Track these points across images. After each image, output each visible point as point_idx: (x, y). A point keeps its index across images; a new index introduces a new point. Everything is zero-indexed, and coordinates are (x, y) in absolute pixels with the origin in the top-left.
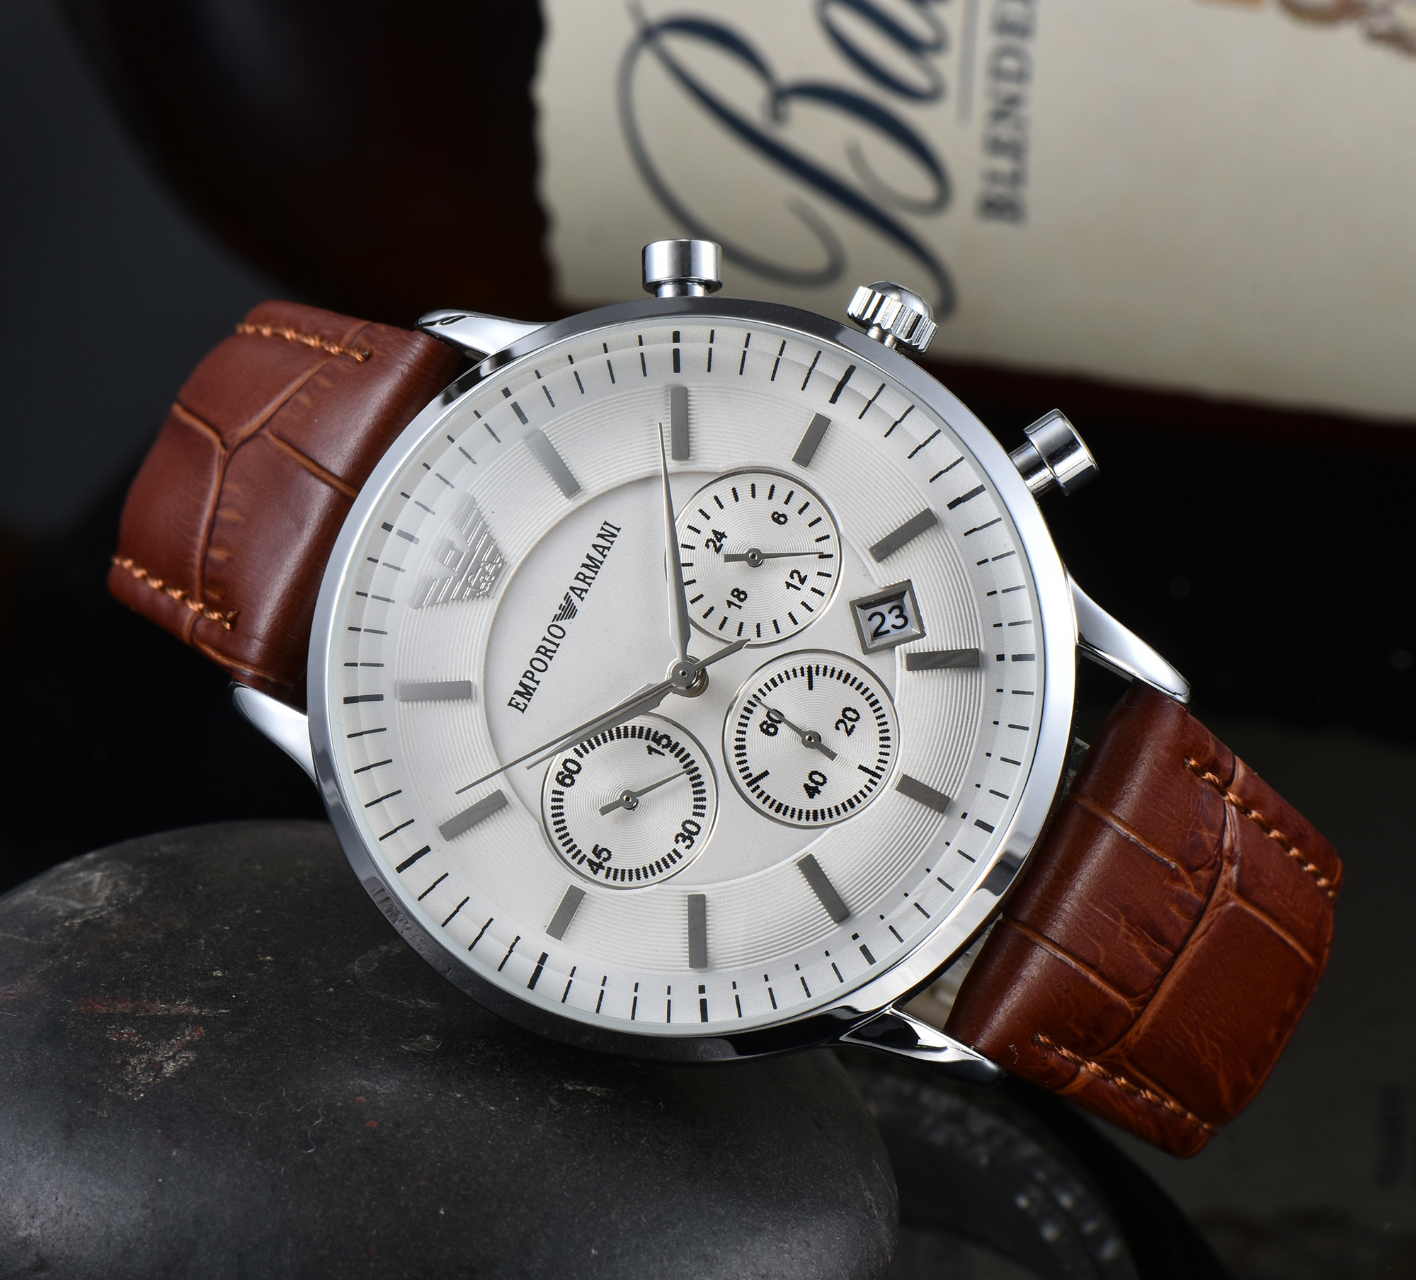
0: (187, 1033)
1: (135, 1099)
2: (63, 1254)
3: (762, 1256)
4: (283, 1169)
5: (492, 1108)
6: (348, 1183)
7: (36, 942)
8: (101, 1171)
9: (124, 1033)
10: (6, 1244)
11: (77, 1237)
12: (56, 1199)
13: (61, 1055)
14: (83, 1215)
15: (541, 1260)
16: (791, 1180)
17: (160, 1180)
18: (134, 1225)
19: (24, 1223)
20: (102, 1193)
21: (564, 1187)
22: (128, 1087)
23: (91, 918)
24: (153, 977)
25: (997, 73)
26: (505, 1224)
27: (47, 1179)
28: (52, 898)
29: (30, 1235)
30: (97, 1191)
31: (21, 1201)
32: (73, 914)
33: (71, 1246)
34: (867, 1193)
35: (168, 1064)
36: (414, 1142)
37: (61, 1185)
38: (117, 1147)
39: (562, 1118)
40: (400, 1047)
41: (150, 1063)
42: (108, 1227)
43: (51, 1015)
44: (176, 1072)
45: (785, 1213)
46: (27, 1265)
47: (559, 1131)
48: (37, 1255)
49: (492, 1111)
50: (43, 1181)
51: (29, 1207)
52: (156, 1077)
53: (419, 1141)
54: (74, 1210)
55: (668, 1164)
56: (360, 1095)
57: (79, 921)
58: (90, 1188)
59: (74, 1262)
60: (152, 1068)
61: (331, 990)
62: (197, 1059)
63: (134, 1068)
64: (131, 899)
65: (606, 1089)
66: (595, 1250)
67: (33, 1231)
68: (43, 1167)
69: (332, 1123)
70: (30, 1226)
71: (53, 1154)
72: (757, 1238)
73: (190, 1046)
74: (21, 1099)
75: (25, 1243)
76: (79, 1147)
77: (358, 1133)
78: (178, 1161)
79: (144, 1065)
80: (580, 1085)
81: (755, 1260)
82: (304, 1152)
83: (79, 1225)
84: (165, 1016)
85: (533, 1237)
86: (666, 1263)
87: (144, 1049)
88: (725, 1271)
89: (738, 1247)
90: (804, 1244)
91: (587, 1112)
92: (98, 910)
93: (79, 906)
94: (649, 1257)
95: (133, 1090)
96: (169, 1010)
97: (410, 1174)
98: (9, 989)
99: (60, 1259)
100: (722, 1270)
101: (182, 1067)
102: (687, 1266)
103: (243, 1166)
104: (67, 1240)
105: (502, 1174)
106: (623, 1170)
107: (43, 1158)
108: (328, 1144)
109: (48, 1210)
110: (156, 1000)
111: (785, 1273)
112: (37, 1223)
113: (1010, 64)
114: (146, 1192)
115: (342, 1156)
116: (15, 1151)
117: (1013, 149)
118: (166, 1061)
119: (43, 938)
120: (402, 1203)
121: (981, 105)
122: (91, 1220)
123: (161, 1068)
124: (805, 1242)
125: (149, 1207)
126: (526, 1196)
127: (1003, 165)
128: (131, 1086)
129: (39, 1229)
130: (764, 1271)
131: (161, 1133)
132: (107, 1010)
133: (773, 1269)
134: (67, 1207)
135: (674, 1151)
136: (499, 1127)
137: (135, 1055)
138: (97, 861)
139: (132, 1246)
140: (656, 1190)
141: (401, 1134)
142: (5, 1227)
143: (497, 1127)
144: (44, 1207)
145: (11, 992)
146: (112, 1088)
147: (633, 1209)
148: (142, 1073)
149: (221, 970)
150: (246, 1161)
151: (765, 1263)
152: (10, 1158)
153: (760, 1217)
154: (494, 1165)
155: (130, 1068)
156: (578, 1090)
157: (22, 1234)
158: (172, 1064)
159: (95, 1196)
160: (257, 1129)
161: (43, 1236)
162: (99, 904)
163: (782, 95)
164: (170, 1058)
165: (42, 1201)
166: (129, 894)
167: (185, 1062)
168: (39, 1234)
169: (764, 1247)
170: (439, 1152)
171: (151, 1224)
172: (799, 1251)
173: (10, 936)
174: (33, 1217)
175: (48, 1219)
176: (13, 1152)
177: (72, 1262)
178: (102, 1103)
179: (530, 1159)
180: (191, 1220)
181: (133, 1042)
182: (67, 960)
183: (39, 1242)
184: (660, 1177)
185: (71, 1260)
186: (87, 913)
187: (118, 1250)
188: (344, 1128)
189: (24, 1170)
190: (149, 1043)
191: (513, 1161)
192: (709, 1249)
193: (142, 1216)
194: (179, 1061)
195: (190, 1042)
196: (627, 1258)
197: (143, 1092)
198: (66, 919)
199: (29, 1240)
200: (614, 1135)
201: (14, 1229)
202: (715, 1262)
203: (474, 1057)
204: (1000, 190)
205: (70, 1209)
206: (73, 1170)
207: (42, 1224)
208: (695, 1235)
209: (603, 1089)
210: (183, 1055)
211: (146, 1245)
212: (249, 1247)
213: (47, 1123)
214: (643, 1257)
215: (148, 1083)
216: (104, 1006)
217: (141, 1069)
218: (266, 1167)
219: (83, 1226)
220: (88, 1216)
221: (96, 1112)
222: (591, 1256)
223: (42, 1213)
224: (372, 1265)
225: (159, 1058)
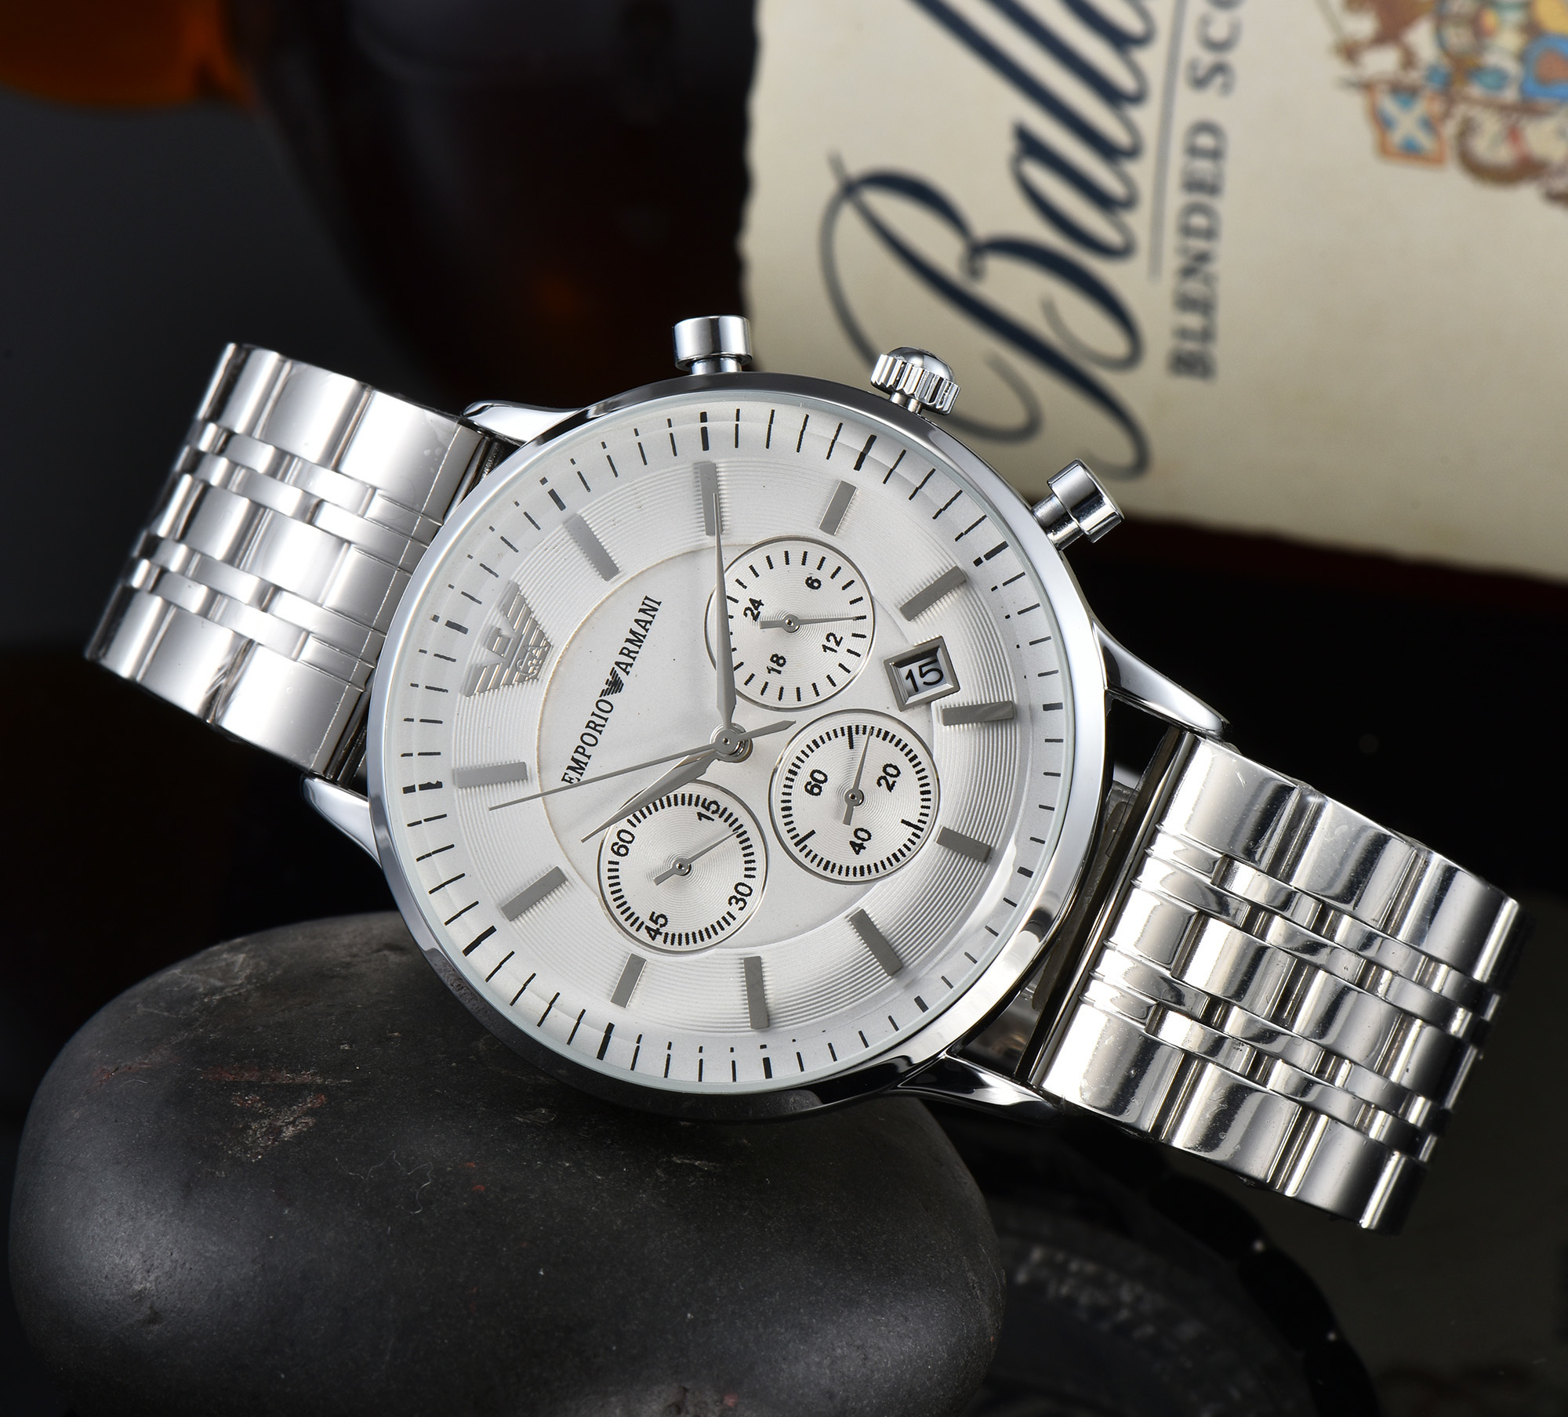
0: (308, 1100)
1: (253, 1161)
2: (175, 1307)
3: (858, 1328)
4: (389, 1229)
5: (599, 1177)
6: (452, 1243)
7: (175, 1017)
8: (215, 1228)
9: (248, 1100)
10: (123, 1297)
11: (189, 1291)
12: (172, 1254)
13: (186, 1119)
14: (196, 1270)
15: (637, 1322)
16: (892, 1257)
17: (271, 1237)
18: (244, 1280)
19: (139, 1277)
20: (215, 1249)
21: (664, 1253)
22: (246, 1149)
23: (230, 995)
24: (282, 1049)
25: (1187, 231)
26: (603, 1287)
27: (163, 1236)
28: (195, 976)
29: (145, 1289)
30: (210, 1247)
31: (138, 1256)
32: (213, 991)
33: (183, 1300)
34: (971, 1275)
35: (288, 1128)
36: (519, 1206)
37: (177, 1241)
38: (232, 1206)
39: (667, 1189)
40: (514, 1119)
41: (270, 1128)
42: (219, 1281)
43: (180, 1082)
44: (294, 1137)
45: (884, 1287)
46: (142, 1317)
47: (664, 1201)
48: (151, 1308)
49: (599, 1180)
50: (160, 1237)
51: (145, 1262)
52: (274, 1140)
53: (524, 1205)
54: (187, 1265)
55: (769, 1236)
56: (470, 1161)
57: (218, 997)
58: (204, 1244)
59: (185, 1314)
60: (271, 1133)
61: (454, 1064)
62: (315, 1124)
63: (255, 1132)
64: (270, 978)
65: (714, 1164)
66: (691, 1313)
67: (148, 1285)
68: (160, 1224)
69: (440, 1186)
70: (146, 1280)
71: (171, 1211)
72: (854, 1310)
73: (311, 1112)
74: (145, 1159)
75: (140, 1296)
76: (196, 1205)
77: (466, 1196)
78: (290, 1219)
79: (264, 1130)
80: (688, 1159)
81: (851, 1331)
82: (412, 1213)
83: (192, 1280)
84: (289, 1084)
85: (630, 1299)
86: (761, 1330)
87: (266, 1115)
88: (820, 1340)
89: (834, 1318)
90: (901, 1318)
91: (693, 1184)
92: (237, 987)
93: (219, 984)
94: (745, 1323)
95: (252, 1153)
96: (293, 1079)
97: (512, 1236)
98: (145, 1059)
99: (172, 1311)
100: (817, 1339)
101: (301, 1132)
102: (783, 1334)
103: (351, 1225)
104: (180, 1293)
105: (603, 1239)
106: (724, 1240)
107: (161, 1216)
108: (435, 1206)
109: (163, 1265)
110: (282, 1070)
111: (881, 1345)
112: (152, 1278)
113: (1199, 221)
114: (257, 1249)
115: (448, 1218)
116: (135, 1208)
117: (1203, 306)
118: (286, 1125)
119: (181, 1012)
120: (503, 1263)
121: (1172, 261)
122: (203, 1274)
123: (281, 1132)
124: (902, 1316)
125: (259, 1263)
126: (625, 1261)
127: (1193, 321)
128: (251, 1149)
129: (154, 1283)
130: (859, 1342)
131: (275, 1192)
132: (234, 1078)
133: (869, 1340)
134: (181, 1262)
135: (776, 1224)
136: (605, 1195)
137: (257, 1119)
138: (243, 944)
139: (242, 1299)
140: (755, 1260)
141: (507, 1199)
142: (122, 1281)
143: (602, 1195)
144: (159, 1261)
145: (146, 1061)
146: (231, 1150)
147: (731, 1278)
148: (262, 1137)
149: (348, 1044)
150: (354, 1220)
151: (860, 1335)
152: (130, 1215)
153: (859, 1291)
154: (596, 1231)
155: (251, 1132)
156: (686, 1164)
157: (137, 1287)
158: (291, 1129)
159: (208, 1251)
160: (367, 1191)
161: (157, 1289)
162: (240, 982)
163: (979, 250)
164: (290, 1123)
165: (158, 1256)
166: (269, 973)
167: (303, 1127)
168: (154, 1287)
169: (861, 1319)
170: (543, 1216)
171: (260, 1279)
172: (896, 1325)
173: (151, 1010)
174: (149, 1272)
175: (163, 1273)
176: (133, 1210)
177: (183, 1315)
178: (220, 1164)
179: (632, 1226)
180: (299, 1276)
181: (256, 1108)
182: (202, 1033)
183: (153, 1295)
184: (760, 1248)
185: (183, 1313)
186: (226, 990)
187: (228, 1303)
188: (451, 1191)
189: (143, 1226)
190: (271, 1109)
191: (615, 1227)
192: (805, 1318)
193: (252, 1271)
194: (298, 1126)
195: (311, 1109)
196: (722, 1323)
197: (261, 1154)
198: (206, 995)
199: (144, 1293)
200: (717, 1207)
201: (130, 1283)
202: (810, 1330)
203: (587, 1130)
204: (1190, 346)
205: (184, 1264)
206: (189, 1226)
207: (157, 1278)
208: (792, 1304)
209: (711, 1164)
210: (303, 1121)
211: (255, 1300)
212: (353, 1303)
213: (168, 1182)
214: (739, 1323)
215: (267, 1146)
216: (231, 1075)
217: (261, 1133)
218: (373, 1226)
219: (196, 1280)
220: (200, 1271)
221: (215, 1172)
222: (687, 1320)
223: (157, 1267)
224: (471, 1321)
225: (279, 1123)
